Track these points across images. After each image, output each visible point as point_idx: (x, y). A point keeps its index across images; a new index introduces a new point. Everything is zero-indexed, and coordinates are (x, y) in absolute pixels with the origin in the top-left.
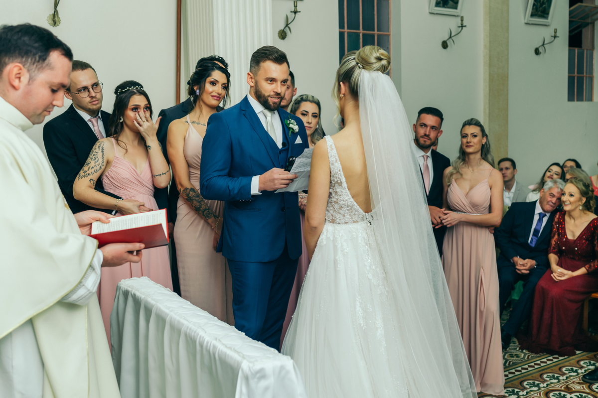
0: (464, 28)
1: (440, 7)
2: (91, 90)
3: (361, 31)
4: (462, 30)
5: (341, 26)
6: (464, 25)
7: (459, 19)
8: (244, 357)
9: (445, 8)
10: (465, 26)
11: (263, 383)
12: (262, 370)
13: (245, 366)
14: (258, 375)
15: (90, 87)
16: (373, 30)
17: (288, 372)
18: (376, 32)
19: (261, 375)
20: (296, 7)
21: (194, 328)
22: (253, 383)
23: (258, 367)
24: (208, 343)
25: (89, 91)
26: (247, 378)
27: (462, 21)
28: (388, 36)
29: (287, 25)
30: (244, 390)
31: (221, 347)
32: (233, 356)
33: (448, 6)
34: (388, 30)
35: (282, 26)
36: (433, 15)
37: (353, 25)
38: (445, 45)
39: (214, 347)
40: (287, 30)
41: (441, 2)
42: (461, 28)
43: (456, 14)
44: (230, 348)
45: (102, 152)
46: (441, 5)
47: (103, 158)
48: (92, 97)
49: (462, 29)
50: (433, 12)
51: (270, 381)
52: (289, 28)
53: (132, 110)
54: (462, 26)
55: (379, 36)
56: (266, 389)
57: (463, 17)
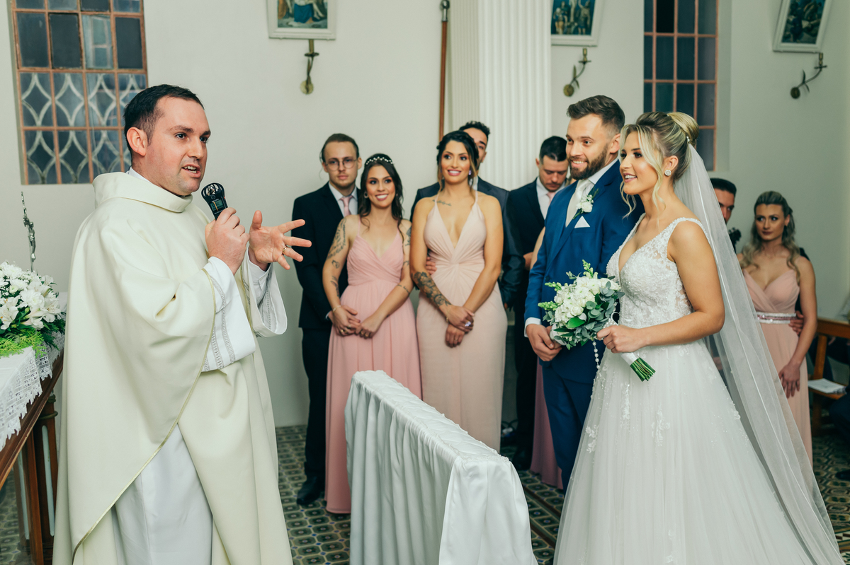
0: (823, 69)
1: (789, 42)
2: (341, 164)
3: (675, 81)
4: (821, 73)
5: (647, 74)
6: (824, 64)
7: (817, 56)
8: (458, 454)
9: (797, 42)
10: (825, 67)
11: (476, 482)
12: (474, 468)
13: (458, 463)
14: (471, 473)
15: (341, 161)
16: (692, 78)
17: (504, 474)
18: (696, 81)
19: (474, 473)
20: (585, 55)
21: (416, 423)
22: (465, 480)
23: (471, 464)
24: (427, 439)
25: (339, 165)
26: (459, 475)
27: (821, 59)
28: (713, 85)
29: (575, 79)
30: (456, 487)
31: (439, 444)
32: (448, 452)
33: (802, 40)
34: (713, 77)
35: (568, 80)
36: (778, 54)
37: (664, 72)
38: (795, 93)
39: (433, 443)
40: (574, 85)
41: (792, 35)
42: (818, 70)
43: (814, 50)
44: (447, 444)
45: (344, 230)
46: (792, 39)
47: (344, 236)
48: (340, 171)
49: (821, 71)
50: (779, 49)
51: (484, 481)
52: (577, 82)
53: (371, 182)
54: (821, 67)
55: (700, 86)
56: (480, 488)
57: (822, 54)
